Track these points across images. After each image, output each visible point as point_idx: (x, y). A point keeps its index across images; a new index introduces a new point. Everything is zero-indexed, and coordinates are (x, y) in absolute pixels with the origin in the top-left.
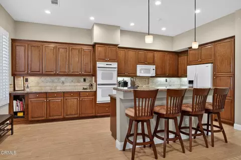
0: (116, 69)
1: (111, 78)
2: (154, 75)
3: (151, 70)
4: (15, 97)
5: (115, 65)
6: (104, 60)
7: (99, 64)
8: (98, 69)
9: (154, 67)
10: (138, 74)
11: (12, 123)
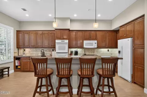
0: (68, 44)
1: (64, 49)
2: (96, 47)
3: (93, 44)
5: (67, 41)
6: (60, 39)
7: (57, 41)
8: (56, 44)
9: (96, 41)
10: (85, 46)
11: (8, 71)
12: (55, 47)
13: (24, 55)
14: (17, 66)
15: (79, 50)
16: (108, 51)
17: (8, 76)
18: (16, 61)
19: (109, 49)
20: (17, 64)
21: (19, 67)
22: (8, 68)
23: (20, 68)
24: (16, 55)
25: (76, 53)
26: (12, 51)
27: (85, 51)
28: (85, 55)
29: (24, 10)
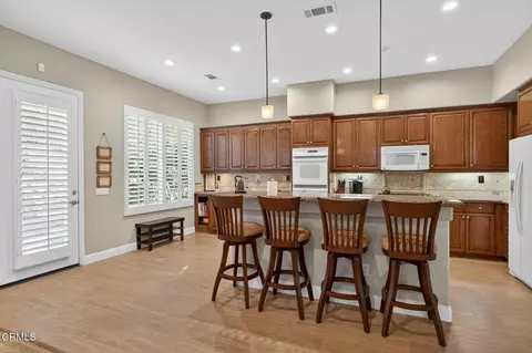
0: (326, 159)
1: (317, 176)
2: (428, 168)
3: (417, 157)
4: (201, 199)
5: (324, 151)
6: (304, 144)
7: (296, 152)
8: (293, 160)
9: (426, 148)
10: (384, 166)
11: (181, 228)
12: (290, 171)
13: (217, 191)
14: (201, 219)
15: (368, 178)
16: (481, 180)
17: (182, 239)
18: (199, 205)
19: (486, 175)
20: (201, 214)
21: (206, 221)
22: (182, 220)
23: (207, 224)
24: (200, 190)
25: (357, 187)
26: (191, 180)
27: (386, 182)
28: (388, 193)
29: (212, 77)
